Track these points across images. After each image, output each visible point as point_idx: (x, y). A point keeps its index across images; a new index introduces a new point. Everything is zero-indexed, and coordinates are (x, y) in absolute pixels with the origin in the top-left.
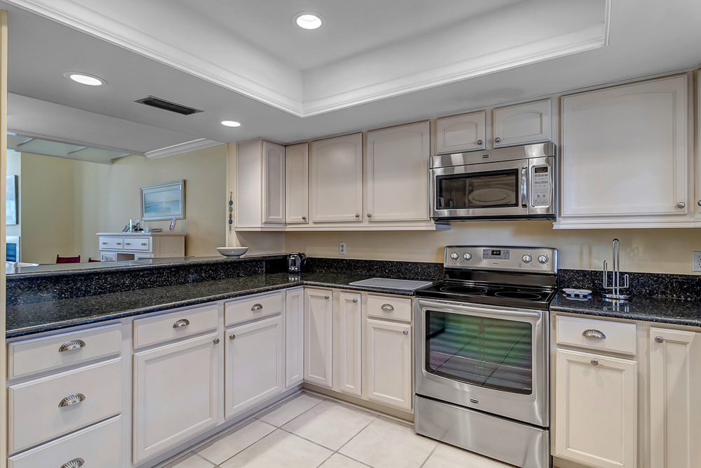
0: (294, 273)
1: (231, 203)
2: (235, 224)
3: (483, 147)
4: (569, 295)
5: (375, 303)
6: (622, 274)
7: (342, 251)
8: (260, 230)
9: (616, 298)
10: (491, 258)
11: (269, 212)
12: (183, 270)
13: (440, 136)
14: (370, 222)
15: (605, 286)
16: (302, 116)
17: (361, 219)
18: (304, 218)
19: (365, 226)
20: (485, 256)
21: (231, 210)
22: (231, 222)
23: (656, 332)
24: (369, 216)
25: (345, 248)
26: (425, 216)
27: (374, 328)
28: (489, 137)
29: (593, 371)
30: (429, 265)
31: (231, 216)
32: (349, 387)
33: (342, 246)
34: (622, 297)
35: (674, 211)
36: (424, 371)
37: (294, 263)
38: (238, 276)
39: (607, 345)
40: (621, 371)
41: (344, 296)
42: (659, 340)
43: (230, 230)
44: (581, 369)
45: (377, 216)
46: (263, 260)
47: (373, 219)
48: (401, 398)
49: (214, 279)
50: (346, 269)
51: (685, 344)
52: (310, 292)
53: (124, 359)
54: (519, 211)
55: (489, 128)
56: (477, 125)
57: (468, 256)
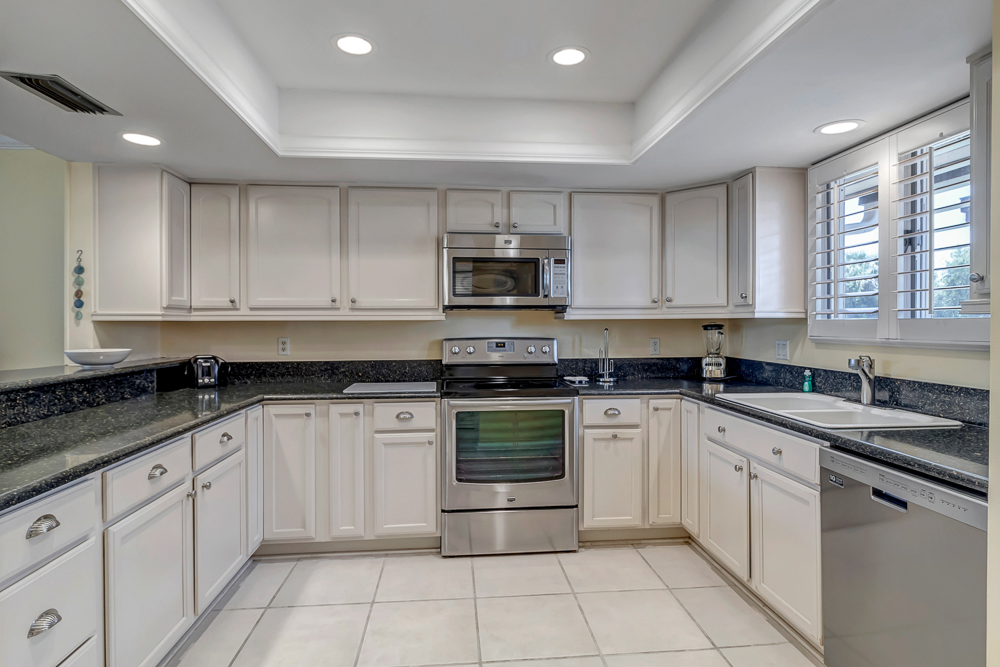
0: (206, 387)
1: (80, 270)
2: (94, 307)
3: (499, 230)
4: (574, 382)
5: (386, 412)
6: (609, 359)
7: (284, 350)
8: (160, 319)
9: (607, 381)
10: (495, 351)
11: (171, 291)
12: (45, 392)
13: (451, 210)
14: (352, 309)
15: (601, 372)
17: (338, 304)
18: (232, 302)
19: (344, 314)
20: (490, 349)
21: (79, 283)
22: (79, 304)
23: (654, 403)
24: (353, 301)
25: (288, 346)
26: (432, 303)
27: (385, 444)
28: (505, 220)
29: (612, 444)
30: (420, 363)
31: (79, 294)
32: (346, 528)
33: (284, 343)
34: (612, 379)
35: (650, 305)
36: (455, 482)
37: (208, 372)
38: (123, 398)
39: (622, 419)
40: (631, 439)
41: (337, 409)
42: (656, 409)
43: (78, 317)
44: (604, 443)
45: (363, 302)
46: (150, 371)
47: (357, 305)
48: (424, 523)
49: (90, 405)
50: (293, 376)
51: (670, 409)
52: (273, 409)
54: (539, 300)
55: (505, 211)
56: (493, 206)
57: (472, 350)
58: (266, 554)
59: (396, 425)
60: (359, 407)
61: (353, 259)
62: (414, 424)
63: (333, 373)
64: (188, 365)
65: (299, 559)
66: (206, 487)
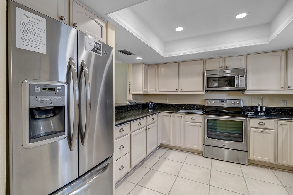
0: (151, 108)
1: (130, 85)
2: (131, 92)
3: (222, 69)
4: (248, 113)
5: (189, 117)
6: (263, 107)
7: (166, 101)
8: (142, 94)
9: (262, 114)
10: (221, 103)
11: (144, 89)
12: (124, 107)
13: (207, 65)
14: (181, 91)
15: (259, 111)
16: (164, 57)
17: (178, 90)
18: (156, 90)
19: (179, 93)
20: (219, 102)
21: (130, 87)
22: (130, 91)
23: (280, 122)
24: (181, 90)
25: (167, 100)
26: (202, 90)
27: (188, 125)
28: (224, 66)
29: (262, 134)
30: (199, 105)
31: (130, 89)
32: (179, 144)
33: (166, 99)
34: (264, 113)
35: (280, 89)
36: (207, 137)
37: (151, 105)
38: (136, 110)
39: (266, 126)
40: (270, 133)
41: (177, 115)
42: (281, 124)
43: (129, 93)
44: (258, 134)
45: (184, 90)
46: (141, 104)
47: (182, 90)
48: (198, 146)
49: (131, 110)
50: (168, 107)
51: (288, 125)
52: (163, 114)
53: (129, 135)
54: (235, 88)
55: (224, 63)
56: (220, 62)
57: (214, 102)
58: (161, 146)
59: (191, 120)
60: (182, 115)
61: (181, 79)
62: (196, 121)
63: (177, 107)
64: (147, 104)
65: (168, 149)
66: (149, 129)
